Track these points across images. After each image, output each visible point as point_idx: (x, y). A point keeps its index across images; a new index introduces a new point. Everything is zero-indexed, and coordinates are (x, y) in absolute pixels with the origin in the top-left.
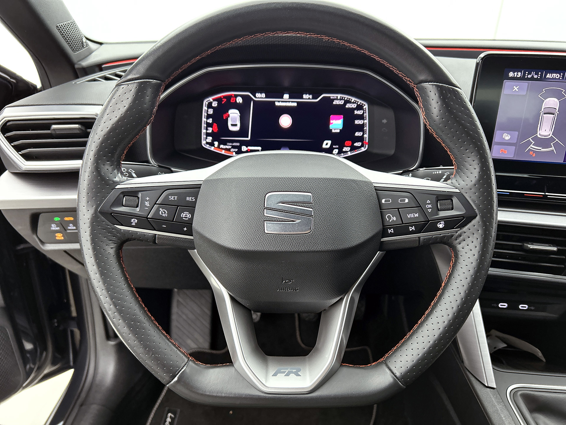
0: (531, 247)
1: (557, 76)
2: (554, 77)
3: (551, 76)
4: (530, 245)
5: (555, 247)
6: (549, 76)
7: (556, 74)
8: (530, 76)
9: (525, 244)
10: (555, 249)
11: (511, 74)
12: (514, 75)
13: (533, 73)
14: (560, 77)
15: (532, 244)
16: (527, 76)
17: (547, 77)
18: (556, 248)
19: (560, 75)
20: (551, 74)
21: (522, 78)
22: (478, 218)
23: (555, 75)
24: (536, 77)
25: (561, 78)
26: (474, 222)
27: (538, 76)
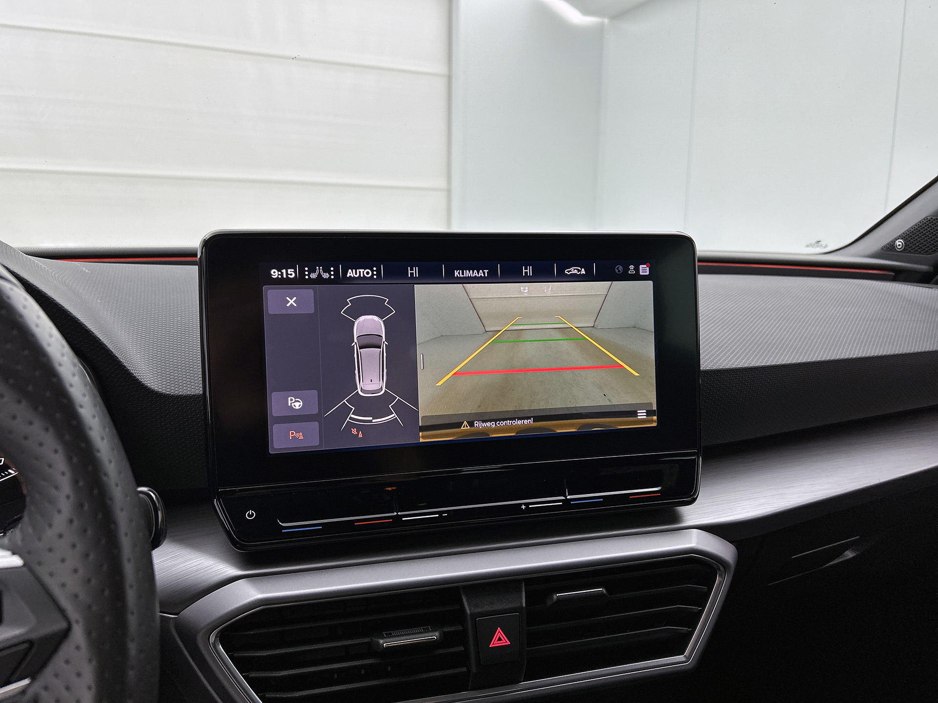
0: (386, 643)
1: (368, 273)
2: (362, 276)
3: (356, 274)
4: (383, 638)
5: (436, 631)
6: (350, 273)
7: (363, 270)
8: (314, 276)
9: (375, 639)
10: (435, 636)
11: (275, 273)
12: (282, 273)
13: (319, 270)
14: (373, 275)
15: (389, 636)
16: (308, 275)
17: (348, 276)
18: (437, 634)
19: (373, 271)
20: (354, 270)
21: (300, 281)
22: (78, 634)
23: (362, 272)
24: (326, 276)
25: (375, 277)
26: (67, 650)
27: (331, 275)
